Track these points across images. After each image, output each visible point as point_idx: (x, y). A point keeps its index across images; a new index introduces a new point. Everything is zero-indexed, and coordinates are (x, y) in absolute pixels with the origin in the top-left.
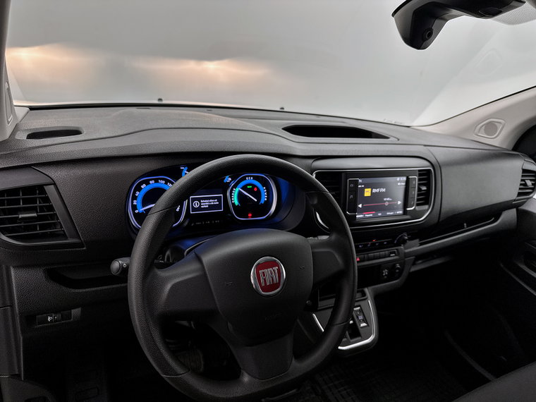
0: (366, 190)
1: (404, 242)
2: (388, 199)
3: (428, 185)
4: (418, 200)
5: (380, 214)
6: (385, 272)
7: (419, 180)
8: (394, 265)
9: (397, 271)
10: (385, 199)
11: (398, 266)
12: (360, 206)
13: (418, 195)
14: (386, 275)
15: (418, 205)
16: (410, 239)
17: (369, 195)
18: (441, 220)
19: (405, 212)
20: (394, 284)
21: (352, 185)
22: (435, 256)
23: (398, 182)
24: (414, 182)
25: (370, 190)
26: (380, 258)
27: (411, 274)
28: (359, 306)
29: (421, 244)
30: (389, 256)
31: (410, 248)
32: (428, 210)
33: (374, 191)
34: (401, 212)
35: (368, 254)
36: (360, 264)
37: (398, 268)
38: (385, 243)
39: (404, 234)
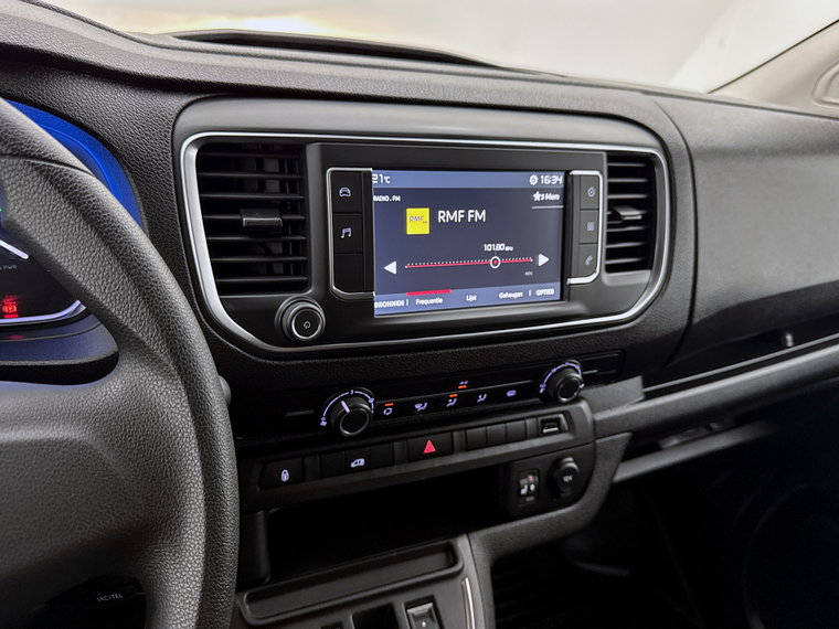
0: (411, 212)
1: (570, 389)
2: (500, 247)
3: (649, 206)
4: (610, 254)
5: (472, 298)
6: (528, 485)
7: (612, 188)
8: (557, 463)
9: (567, 479)
10: (488, 247)
11: (570, 463)
12: (392, 268)
13: (611, 238)
14: (529, 493)
15: (610, 269)
16: (590, 381)
17: (425, 229)
18: (696, 320)
19: (566, 293)
20: (560, 518)
21: (345, 192)
22: (715, 426)
23: (534, 190)
24: (591, 192)
25: (425, 212)
26: (508, 440)
27: (618, 489)
28: (431, 599)
29: (649, 396)
30: (539, 434)
31: (610, 407)
32: (648, 286)
33: (444, 216)
34: (550, 291)
35: (466, 429)
36: (437, 463)
37: (570, 471)
38: (511, 394)
39: (567, 364)
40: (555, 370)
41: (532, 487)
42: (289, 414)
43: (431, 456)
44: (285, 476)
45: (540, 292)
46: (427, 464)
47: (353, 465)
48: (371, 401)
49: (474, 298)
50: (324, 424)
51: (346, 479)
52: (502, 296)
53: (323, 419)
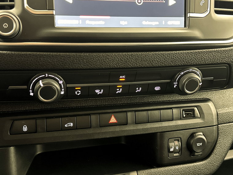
6: (174, 145)
11: (200, 135)
14: (175, 151)
35: (135, 111)
36: (118, 129)
37: (201, 140)
38: (157, 88)
39: (191, 70)
40: (182, 73)
41: (177, 148)
42: (10, 87)
43: (113, 125)
44: (25, 129)
45: (170, 23)
46: (112, 129)
47: (66, 126)
48: (61, 82)
49: (126, 23)
50: (32, 94)
51: (62, 133)
52: (144, 23)
53: (31, 91)
